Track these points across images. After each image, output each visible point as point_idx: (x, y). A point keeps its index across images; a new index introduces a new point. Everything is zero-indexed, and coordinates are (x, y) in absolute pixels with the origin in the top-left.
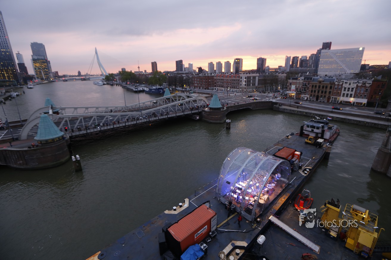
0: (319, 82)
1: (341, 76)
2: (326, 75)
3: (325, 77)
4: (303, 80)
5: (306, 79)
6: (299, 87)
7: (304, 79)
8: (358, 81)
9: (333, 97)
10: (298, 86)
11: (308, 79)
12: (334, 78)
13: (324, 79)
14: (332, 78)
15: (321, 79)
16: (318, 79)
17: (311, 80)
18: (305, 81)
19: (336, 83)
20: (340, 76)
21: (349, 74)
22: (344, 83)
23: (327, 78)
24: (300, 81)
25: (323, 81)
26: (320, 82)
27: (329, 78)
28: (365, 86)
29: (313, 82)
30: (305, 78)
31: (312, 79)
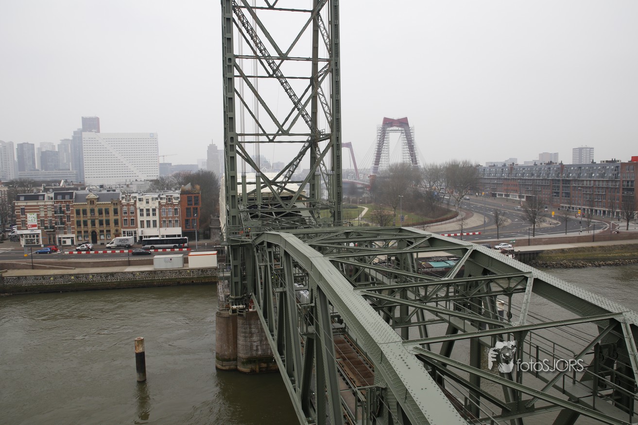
0: (89, 201)
1: (130, 186)
2: (102, 186)
3: (100, 191)
4: (52, 199)
5: (59, 198)
6: (46, 216)
7: (56, 198)
8: (159, 196)
9: (124, 230)
10: (42, 214)
11: (63, 195)
12: (117, 191)
13: (98, 194)
14: (114, 191)
15: (92, 196)
16: (88, 194)
17: (71, 197)
18: (58, 202)
19: (124, 201)
20: (128, 186)
21: (143, 183)
22: (138, 199)
23: (105, 192)
24: (47, 203)
25: (98, 199)
26: (92, 202)
27: (108, 191)
28: (173, 203)
29: (75, 202)
30: (56, 195)
31: (74, 197)
